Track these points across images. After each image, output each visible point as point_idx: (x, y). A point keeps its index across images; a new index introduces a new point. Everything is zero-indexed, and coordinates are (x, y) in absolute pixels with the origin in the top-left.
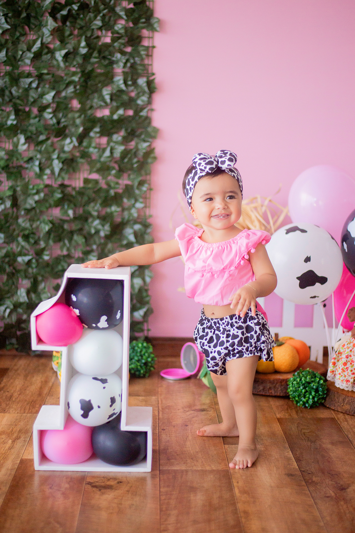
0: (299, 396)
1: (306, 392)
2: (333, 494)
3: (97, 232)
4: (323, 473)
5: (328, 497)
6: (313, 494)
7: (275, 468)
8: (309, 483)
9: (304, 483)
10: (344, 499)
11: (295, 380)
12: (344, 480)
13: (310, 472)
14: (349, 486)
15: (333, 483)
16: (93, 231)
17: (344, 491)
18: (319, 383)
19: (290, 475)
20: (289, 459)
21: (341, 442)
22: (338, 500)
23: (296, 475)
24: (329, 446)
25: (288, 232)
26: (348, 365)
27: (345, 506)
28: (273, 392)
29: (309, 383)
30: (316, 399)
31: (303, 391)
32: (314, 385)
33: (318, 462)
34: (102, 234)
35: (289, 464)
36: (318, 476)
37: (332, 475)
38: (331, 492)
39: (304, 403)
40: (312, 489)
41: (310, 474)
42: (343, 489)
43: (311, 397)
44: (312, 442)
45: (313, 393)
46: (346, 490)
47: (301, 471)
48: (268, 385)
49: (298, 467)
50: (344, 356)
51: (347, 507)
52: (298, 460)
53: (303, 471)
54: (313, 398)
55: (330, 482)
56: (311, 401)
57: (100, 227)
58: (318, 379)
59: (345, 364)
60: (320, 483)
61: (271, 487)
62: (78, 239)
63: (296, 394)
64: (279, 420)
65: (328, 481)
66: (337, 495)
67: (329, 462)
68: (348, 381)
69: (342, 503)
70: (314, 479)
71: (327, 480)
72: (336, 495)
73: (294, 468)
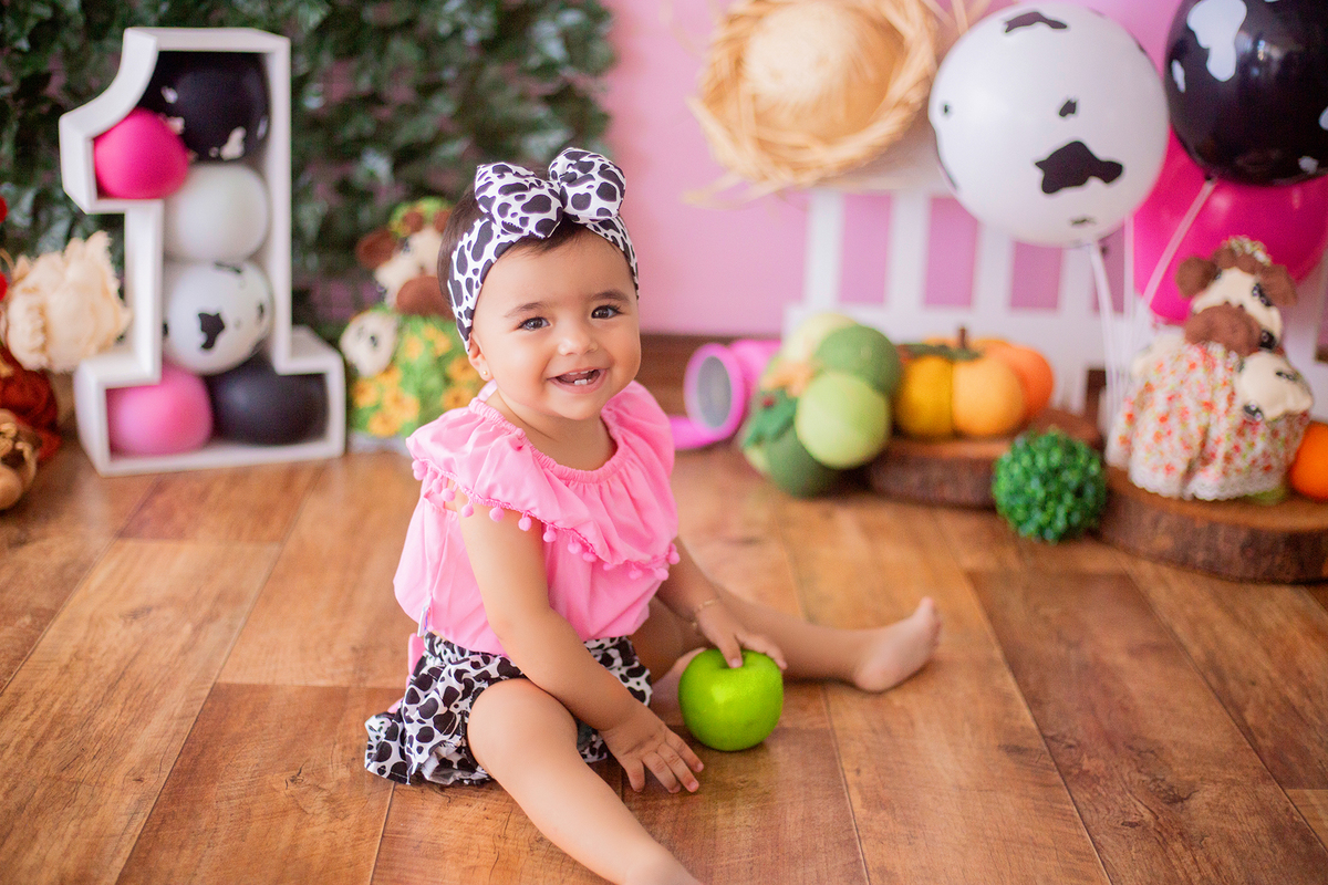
0: (1028, 507)
1: (1048, 496)
2: (1147, 816)
3: (458, 31)
4: (1112, 745)
5: (1132, 825)
6: (1087, 816)
7: (967, 726)
8: (1072, 776)
9: (1056, 778)
10: (1181, 834)
11: (1016, 459)
12: (1175, 769)
13: (1071, 742)
14: (1192, 789)
15: (1144, 778)
16: (444, 28)
17: (1179, 804)
18: (1085, 470)
19: (1014, 750)
20: (1006, 699)
21: (1156, 649)
22: (1165, 834)
23: (1031, 750)
24: (1122, 659)
25: (1012, 25)
26: (1174, 421)
27: (1188, 859)
28: (949, 492)
29: (1055, 472)
30: (1076, 518)
31: (1041, 494)
32: (1071, 477)
33: (1093, 709)
34: (472, 36)
35: (1008, 715)
36: (1097, 756)
37: (1140, 753)
38: (1142, 809)
39: (1041, 530)
40: (1083, 796)
41: (1071, 746)
42: (1176, 799)
43: (1061, 512)
44: (1070, 645)
45: (1068, 499)
46: (1186, 803)
47: (1044, 737)
48: (936, 474)
49: (1033, 725)
50: (1160, 397)
51: (1195, 861)
52: (1034, 702)
53: (1052, 738)
54: (1069, 515)
55: (1136, 776)
56: (1060, 524)
57: (464, 17)
58: (1082, 461)
59: (1163, 419)
60: (1104, 777)
61: (960, 788)
62: (403, 50)
63: (1020, 502)
64: (974, 578)
65: (1128, 771)
66: (1161, 820)
67: (1125, 710)
68: (1169, 469)
69: (1178, 846)
70: (1086, 764)
71: (1126, 770)
72: (1157, 818)
73: (1022, 728)
